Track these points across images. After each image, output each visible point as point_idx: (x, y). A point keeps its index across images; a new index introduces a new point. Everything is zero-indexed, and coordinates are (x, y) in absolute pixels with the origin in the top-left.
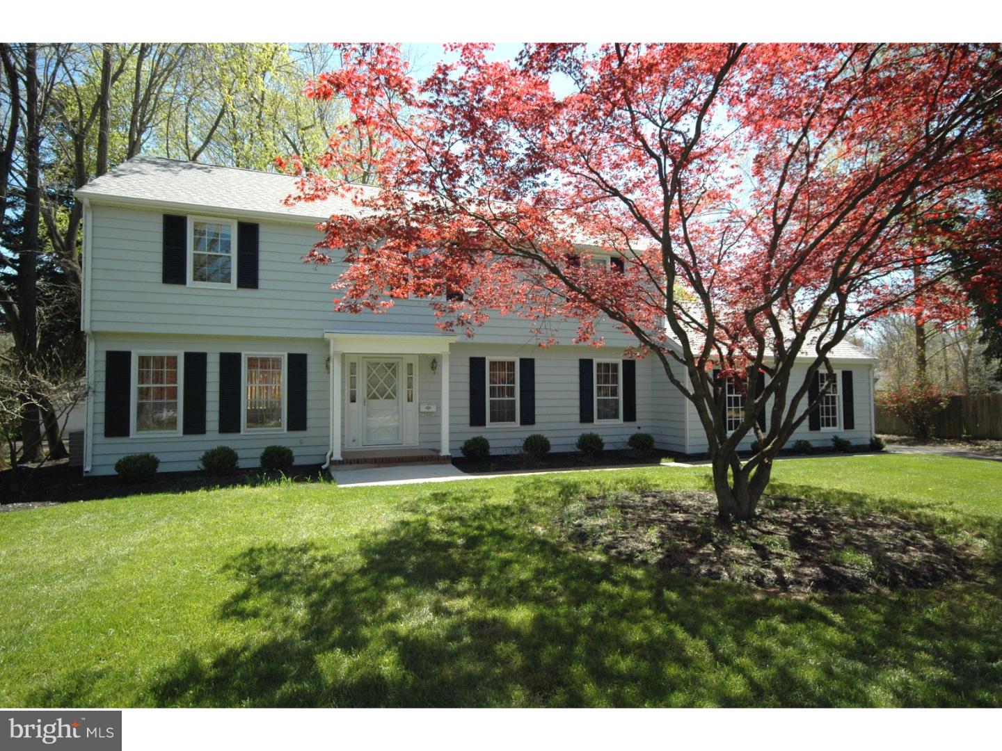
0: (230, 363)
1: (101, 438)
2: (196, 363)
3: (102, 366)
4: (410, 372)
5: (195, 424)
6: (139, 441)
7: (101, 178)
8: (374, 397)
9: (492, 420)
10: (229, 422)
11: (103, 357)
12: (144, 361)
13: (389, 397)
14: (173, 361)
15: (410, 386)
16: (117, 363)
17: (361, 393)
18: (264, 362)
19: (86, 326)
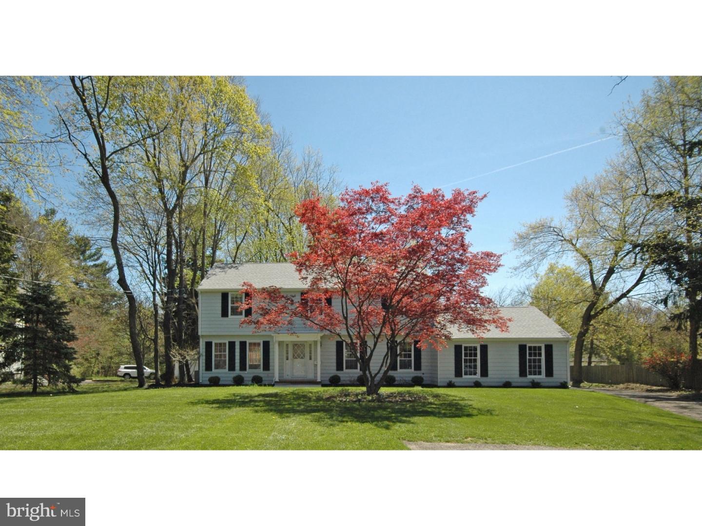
0: (243, 344)
1: (204, 372)
2: (232, 345)
3: (204, 347)
4: (310, 348)
5: (232, 368)
6: (215, 372)
7: (203, 280)
8: (296, 358)
9: (346, 368)
10: (243, 367)
11: (204, 344)
12: (216, 344)
13: (302, 358)
14: (225, 344)
15: (310, 353)
16: (209, 345)
17: (290, 356)
18: (255, 344)
19: (200, 334)
